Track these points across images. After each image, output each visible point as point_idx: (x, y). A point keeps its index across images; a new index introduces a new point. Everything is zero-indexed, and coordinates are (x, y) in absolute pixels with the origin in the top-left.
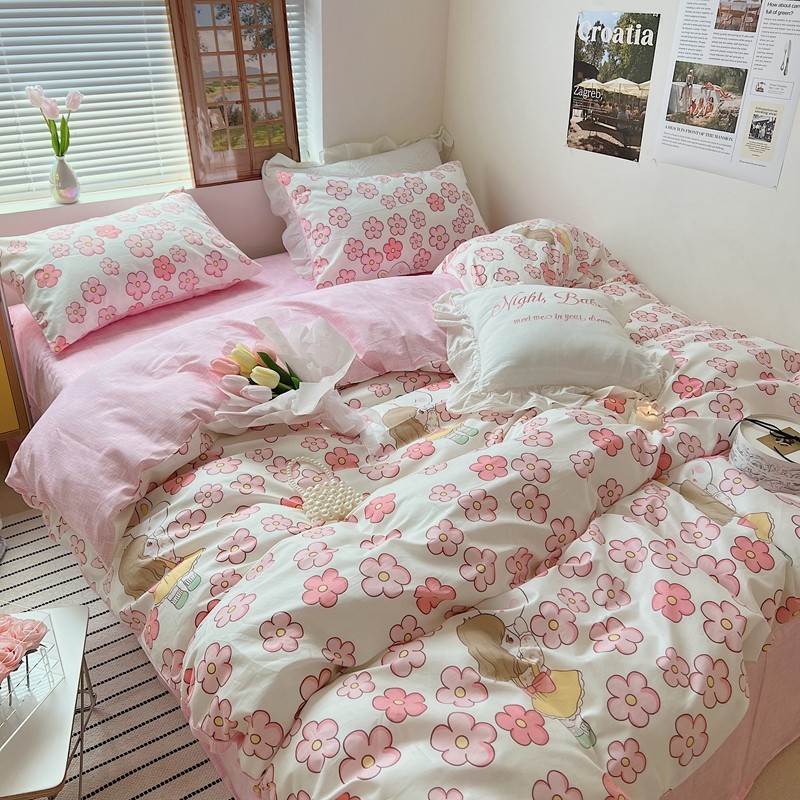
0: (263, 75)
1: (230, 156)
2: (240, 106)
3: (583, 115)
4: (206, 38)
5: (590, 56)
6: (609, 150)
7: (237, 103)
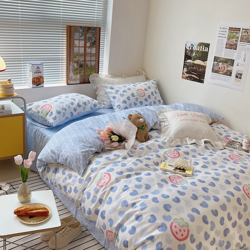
0: (91, 54)
3: (187, 70)
4: (76, 42)
5: (189, 53)
6: (195, 80)
7: (82, 61)
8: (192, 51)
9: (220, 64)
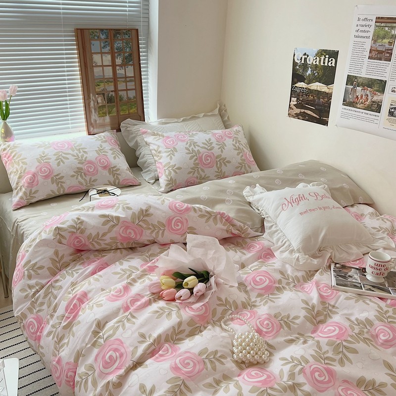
0: (126, 77)
1: (107, 119)
2: (113, 93)
3: (297, 101)
4: (97, 58)
5: (301, 71)
6: (311, 119)
7: (112, 91)
8: (305, 66)
9: (359, 89)
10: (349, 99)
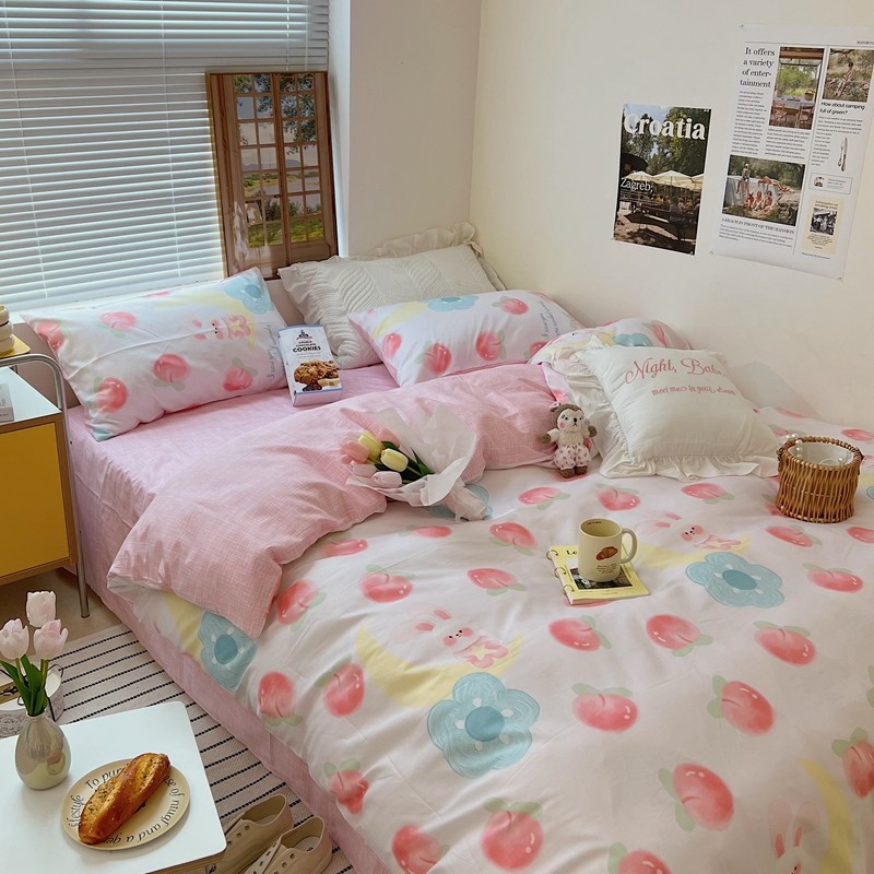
0: (303, 168)
1: (266, 251)
2: (278, 200)
3: (631, 208)
4: (247, 132)
5: (638, 149)
6: (661, 243)
7: (275, 196)
8: (646, 140)
10: (736, 201)
